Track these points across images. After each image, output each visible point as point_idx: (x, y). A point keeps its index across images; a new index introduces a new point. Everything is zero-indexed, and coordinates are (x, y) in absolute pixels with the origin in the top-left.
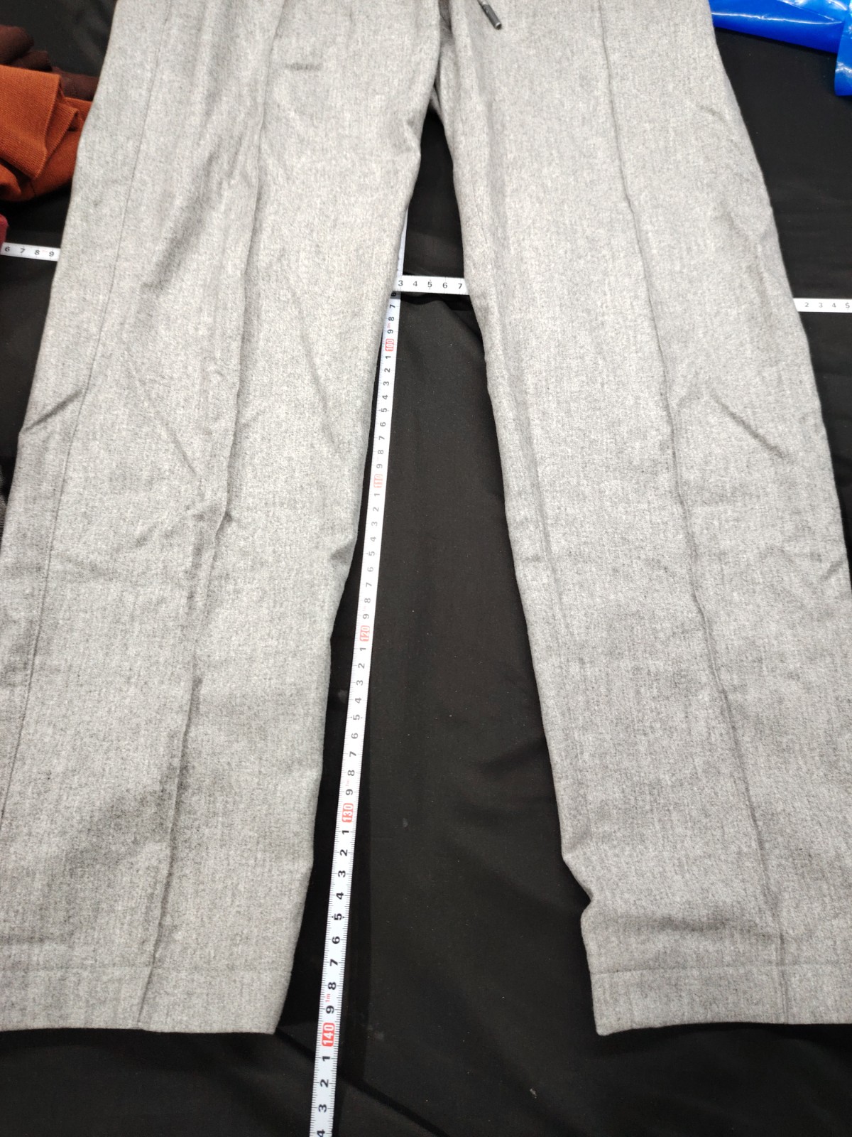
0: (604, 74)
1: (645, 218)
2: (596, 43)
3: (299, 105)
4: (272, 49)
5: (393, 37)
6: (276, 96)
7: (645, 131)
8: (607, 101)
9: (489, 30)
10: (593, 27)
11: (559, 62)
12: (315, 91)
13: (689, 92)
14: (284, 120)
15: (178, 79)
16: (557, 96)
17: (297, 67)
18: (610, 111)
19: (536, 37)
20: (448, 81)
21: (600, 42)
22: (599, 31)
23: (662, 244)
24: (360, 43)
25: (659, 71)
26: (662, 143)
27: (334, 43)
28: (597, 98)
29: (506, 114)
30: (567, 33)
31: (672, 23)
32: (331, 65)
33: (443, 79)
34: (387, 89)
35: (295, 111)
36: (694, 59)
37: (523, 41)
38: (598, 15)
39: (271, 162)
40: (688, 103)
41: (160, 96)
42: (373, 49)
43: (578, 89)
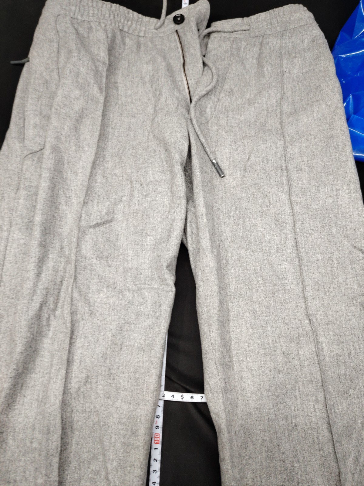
0: (291, 220)
1: (321, 332)
2: (284, 197)
3: (99, 253)
4: (81, 216)
5: (157, 198)
6: (84, 252)
7: (318, 260)
8: (293, 238)
9: (217, 181)
10: (283, 184)
11: (261, 206)
12: (109, 237)
13: (347, 236)
14: (89, 267)
15: (23, 237)
16: (261, 229)
17: (98, 225)
18: (295, 245)
19: (246, 186)
20: (192, 230)
21: (287, 196)
22: (286, 187)
23: (333, 354)
24: (137, 205)
25: (327, 219)
26: (329, 268)
27: (121, 201)
28: (286, 234)
29: (229, 251)
30: (266, 188)
31: (334, 189)
32: (119, 216)
33: (189, 230)
34: (154, 233)
35: (96, 259)
36: (350, 215)
37: (238, 186)
38: (285, 174)
39: (80, 305)
40: (346, 243)
41: (12, 250)
42: (145, 207)
43: (273, 226)
